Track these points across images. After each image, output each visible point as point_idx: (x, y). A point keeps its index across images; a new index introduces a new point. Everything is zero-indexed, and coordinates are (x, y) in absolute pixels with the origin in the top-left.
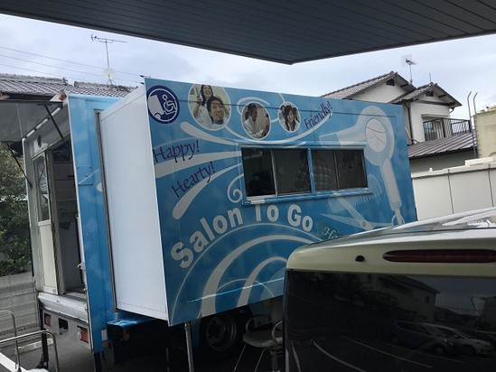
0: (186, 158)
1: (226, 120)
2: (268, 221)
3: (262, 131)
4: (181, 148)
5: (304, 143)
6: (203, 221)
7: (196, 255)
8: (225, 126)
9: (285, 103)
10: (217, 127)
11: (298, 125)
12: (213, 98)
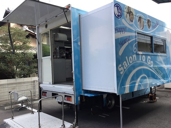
0: (123, 33)
1: (134, 21)
2: (143, 61)
3: (142, 27)
4: (122, 28)
5: (152, 34)
6: (126, 57)
7: (124, 70)
8: (133, 23)
9: (148, 18)
10: (131, 23)
11: (151, 27)
12: (131, 12)
